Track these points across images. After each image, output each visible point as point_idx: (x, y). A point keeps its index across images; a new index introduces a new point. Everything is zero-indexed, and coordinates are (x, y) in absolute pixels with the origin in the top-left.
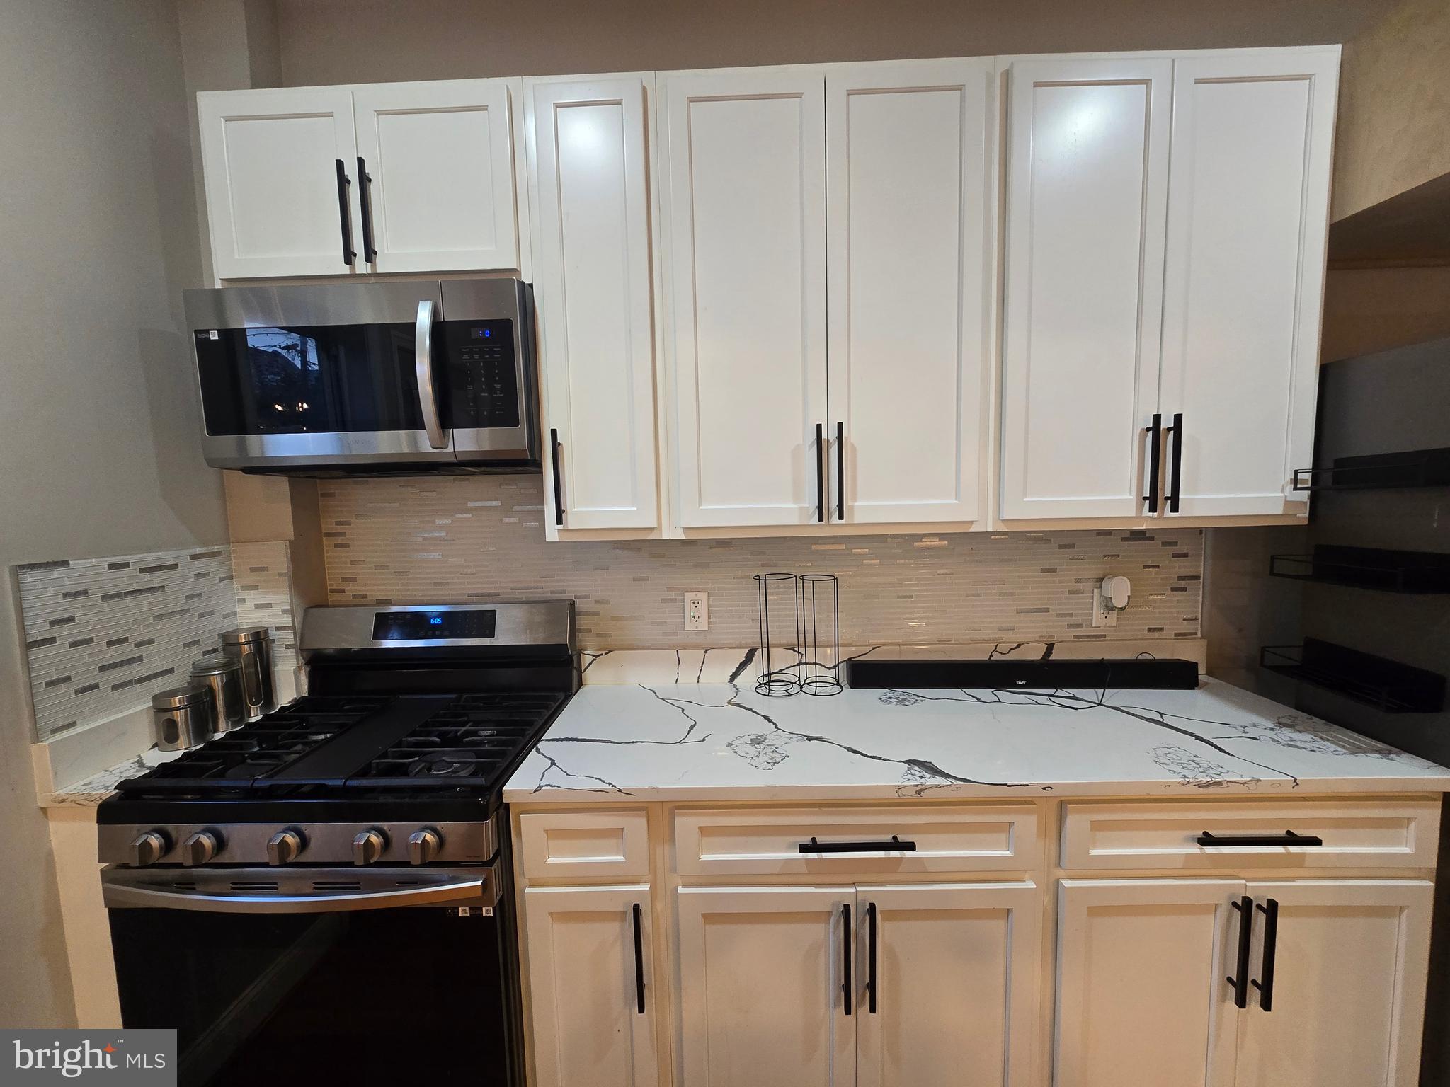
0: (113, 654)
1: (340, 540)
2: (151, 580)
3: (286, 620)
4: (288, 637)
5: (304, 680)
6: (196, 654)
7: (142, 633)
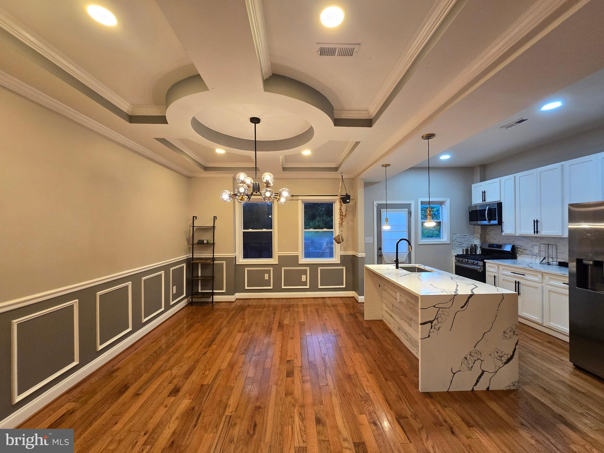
0: (460, 244)
1: (488, 234)
2: (464, 237)
3: (479, 244)
4: (479, 246)
5: (481, 252)
6: (468, 246)
7: (463, 242)
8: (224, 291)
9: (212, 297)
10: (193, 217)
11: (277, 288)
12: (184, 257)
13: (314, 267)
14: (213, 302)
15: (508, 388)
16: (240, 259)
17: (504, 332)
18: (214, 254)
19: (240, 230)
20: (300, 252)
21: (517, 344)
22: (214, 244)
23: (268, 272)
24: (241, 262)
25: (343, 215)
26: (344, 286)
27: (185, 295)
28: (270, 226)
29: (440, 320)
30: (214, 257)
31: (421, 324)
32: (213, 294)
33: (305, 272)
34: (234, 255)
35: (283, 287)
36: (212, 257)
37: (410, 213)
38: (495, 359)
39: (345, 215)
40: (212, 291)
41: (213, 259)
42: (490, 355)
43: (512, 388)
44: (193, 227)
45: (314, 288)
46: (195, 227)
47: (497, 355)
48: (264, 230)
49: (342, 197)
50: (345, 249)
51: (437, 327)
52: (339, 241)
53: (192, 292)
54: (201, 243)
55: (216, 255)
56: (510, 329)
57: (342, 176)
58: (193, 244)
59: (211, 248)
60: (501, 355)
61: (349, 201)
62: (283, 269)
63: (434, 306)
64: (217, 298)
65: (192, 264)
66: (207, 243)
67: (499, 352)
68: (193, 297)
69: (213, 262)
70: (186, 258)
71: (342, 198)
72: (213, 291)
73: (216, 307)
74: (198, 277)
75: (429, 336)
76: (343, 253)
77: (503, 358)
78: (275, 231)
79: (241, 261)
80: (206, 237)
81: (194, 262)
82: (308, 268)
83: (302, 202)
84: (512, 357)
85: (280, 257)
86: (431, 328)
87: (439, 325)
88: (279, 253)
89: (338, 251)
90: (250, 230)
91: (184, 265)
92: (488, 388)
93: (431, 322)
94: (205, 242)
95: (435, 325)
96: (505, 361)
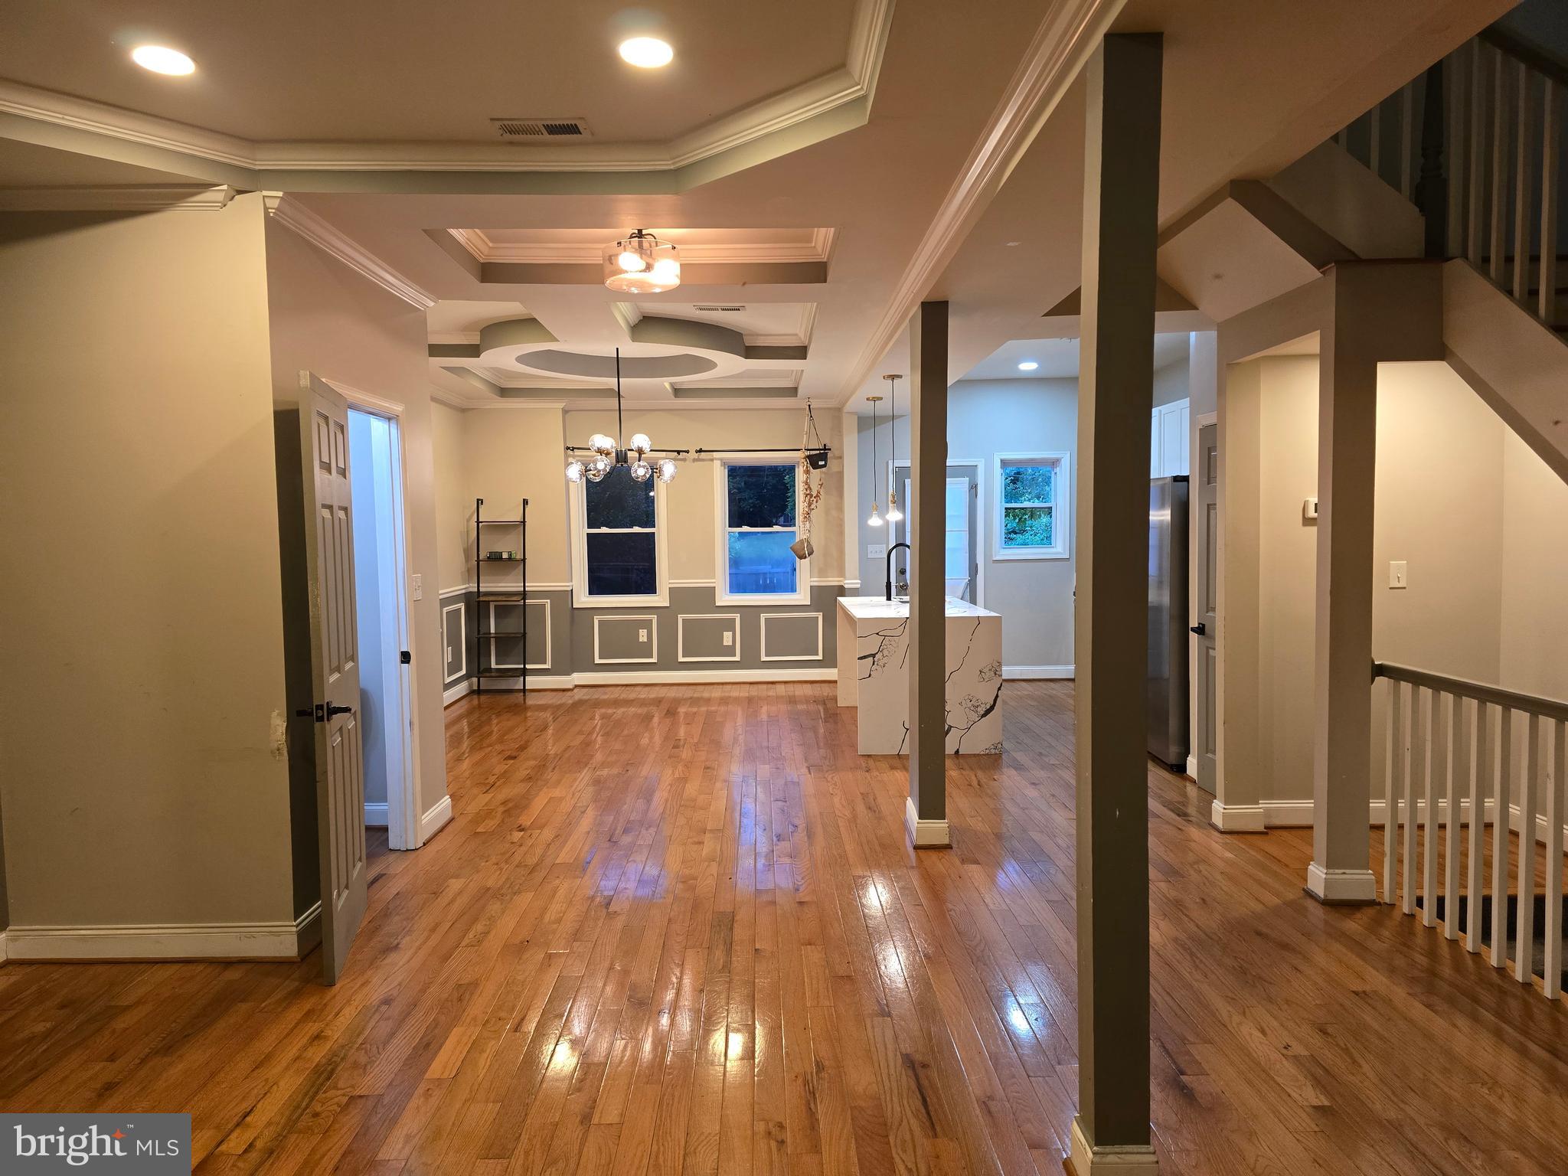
8: (547, 666)
9: (522, 679)
10: (478, 500)
11: (668, 662)
12: (460, 588)
13: (750, 613)
14: (524, 690)
15: (987, 751)
16: (583, 595)
17: (981, 672)
18: (526, 584)
19: (580, 531)
20: (719, 581)
21: (999, 689)
22: (524, 560)
23: (647, 625)
24: (583, 603)
25: (811, 496)
26: (820, 657)
27: (464, 672)
28: (649, 520)
29: (886, 652)
30: (527, 589)
31: (859, 659)
32: (524, 672)
33: (729, 625)
34: (569, 586)
35: (681, 659)
36: (522, 589)
37: (973, 488)
38: (967, 710)
39: (817, 496)
40: (522, 666)
41: (524, 595)
42: (960, 704)
43: (993, 751)
44: (478, 522)
45: (750, 661)
46: (481, 522)
47: (970, 704)
48: (637, 529)
49: (808, 453)
50: (822, 573)
51: (881, 663)
52: (802, 553)
53: (478, 667)
54: (495, 558)
55: (531, 586)
56: (989, 667)
57: (809, 406)
58: (478, 561)
59: (517, 570)
60: (976, 704)
61: (823, 463)
62: (680, 617)
63: (877, 634)
64: (532, 682)
65: (477, 605)
66: (510, 559)
67: (974, 700)
68: (480, 675)
69: (524, 602)
70: (463, 591)
71: (809, 457)
72: (525, 666)
73: (531, 700)
74: (490, 633)
75: (870, 676)
76: (817, 582)
77: (979, 709)
78: (662, 531)
79: (583, 599)
80: (506, 546)
81: (481, 599)
82: (737, 617)
83: (724, 463)
84: (992, 708)
85: (673, 591)
86: (874, 664)
87: (885, 660)
88: (670, 581)
89: (807, 578)
90: (604, 530)
91: (462, 606)
92: (957, 752)
93: (874, 656)
94: (505, 556)
95: (879, 660)
96: (982, 712)
